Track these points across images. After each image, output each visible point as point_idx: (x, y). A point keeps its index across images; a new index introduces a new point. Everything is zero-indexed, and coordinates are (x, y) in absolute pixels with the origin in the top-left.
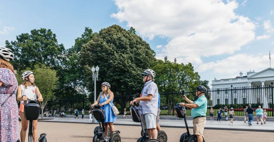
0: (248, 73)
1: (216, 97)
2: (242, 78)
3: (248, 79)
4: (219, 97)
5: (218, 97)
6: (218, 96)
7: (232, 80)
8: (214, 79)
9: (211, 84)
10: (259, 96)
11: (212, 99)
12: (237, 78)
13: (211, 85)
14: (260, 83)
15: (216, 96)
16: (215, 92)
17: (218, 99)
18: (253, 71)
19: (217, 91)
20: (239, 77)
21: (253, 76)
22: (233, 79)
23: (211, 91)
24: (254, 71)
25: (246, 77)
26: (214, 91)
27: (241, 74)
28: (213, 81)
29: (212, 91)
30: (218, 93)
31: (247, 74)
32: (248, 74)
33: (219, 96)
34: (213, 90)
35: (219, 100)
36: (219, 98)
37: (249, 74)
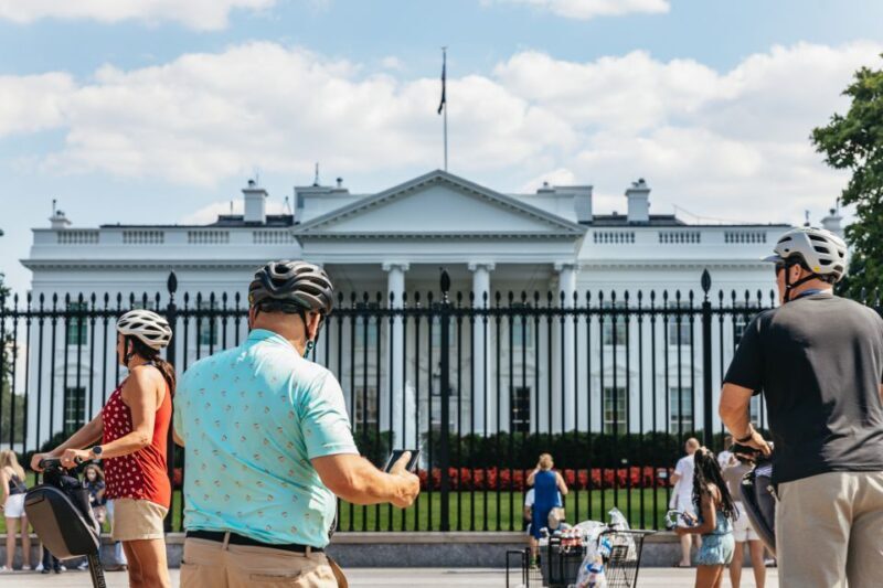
0: (302, 196)
1: (59, 372)
2: (258, 224)
3: (302, 239)
4: (85, 372)
5: (72, 371)
6: (73, 359)
7: (185, 236)
8: (51, 213)
9: (27, 256)
10: (372, 371)
11: (20, 391)
12: (228, 222)
13: (25, 263)
14: (378, 273)
15: (60, 362)
16: (48, 321)
17: (72, 383)
18: (335, 185)
19: (68, 315)
20: (240, 218)
21: (335, 218)
22: (194, 232)
23: (16, 314)
24: (344, 185)
25: (288, 221)
26: (42, 315)
27: (254, 193)
28: (36, 231)
29: (29, 315)
30: (74, 334)
31: (292, 201)
32: (300, 204)
33: (85, 362)
34: (35, 306)
35: (79, 392)
36: (85, 382)
37: (307, 202)
